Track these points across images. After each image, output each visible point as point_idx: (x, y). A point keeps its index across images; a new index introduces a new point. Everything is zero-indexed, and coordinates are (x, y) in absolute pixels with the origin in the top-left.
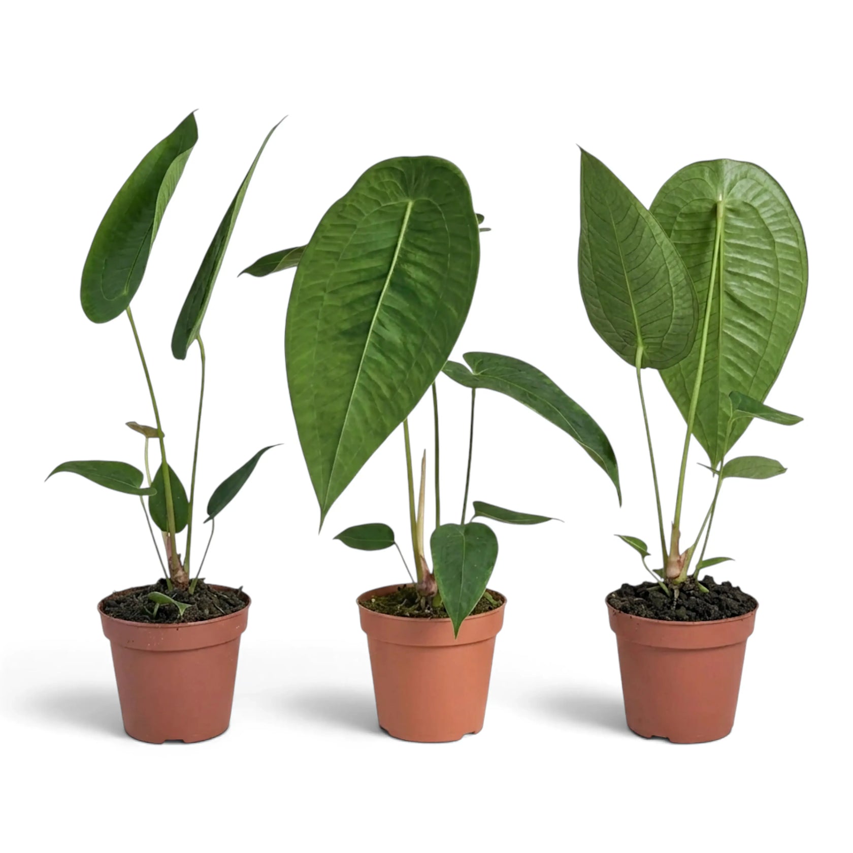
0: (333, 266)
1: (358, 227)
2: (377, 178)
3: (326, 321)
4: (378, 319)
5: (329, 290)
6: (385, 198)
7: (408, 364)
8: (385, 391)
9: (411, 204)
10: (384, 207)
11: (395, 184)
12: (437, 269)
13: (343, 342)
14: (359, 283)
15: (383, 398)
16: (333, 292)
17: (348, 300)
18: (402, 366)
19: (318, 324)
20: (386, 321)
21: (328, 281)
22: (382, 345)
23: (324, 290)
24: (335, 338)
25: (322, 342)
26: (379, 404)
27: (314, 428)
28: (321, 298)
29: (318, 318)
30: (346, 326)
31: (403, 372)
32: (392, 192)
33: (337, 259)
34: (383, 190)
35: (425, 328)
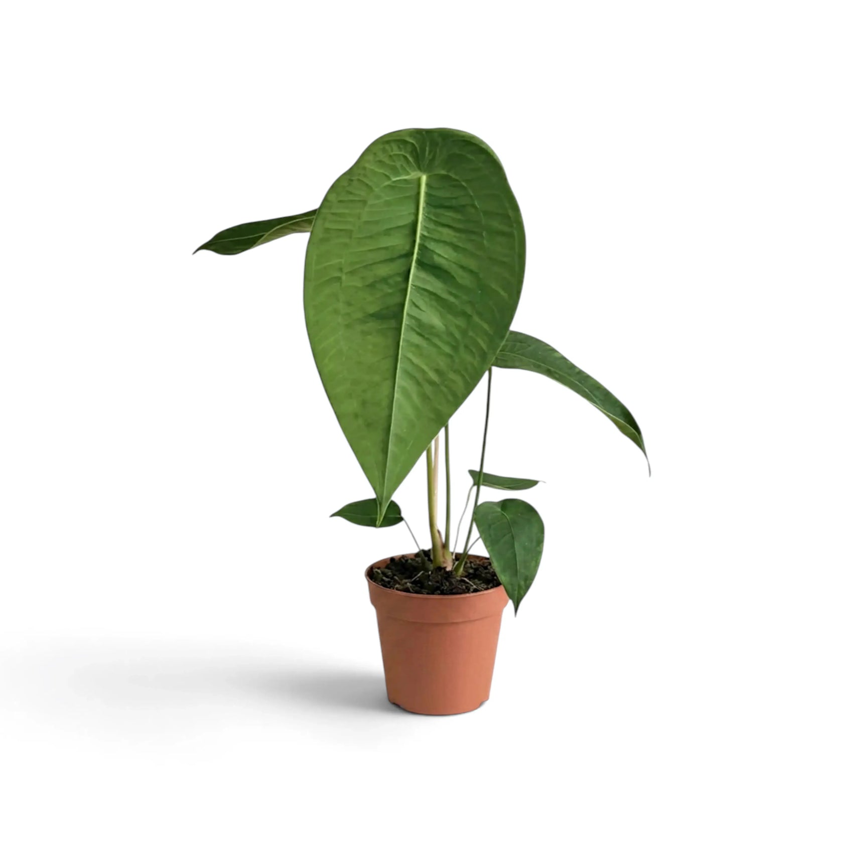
0: (346, 245)
1: (370, 202)
2: (384, 151)
3: (349, 304)
4: (411, 300)
5: (345, 270)
6: (395, 171)
7: (455, 348)
8: (433, 376)
9: (424, 178)
10: (395, 182)
11: (405, 157)
12: (469, 246)
13: (372, 325)
14: (381, 262)
15: (431, 383)
16: (352, 273)
17: (371, 280)
18: (447, 349)
19: (341, 306)
20: (420, 303)
21: (343, 261)
22: (422, 329)
23: (341, 270)
24: (363, 321)
25: (348, 326)
26: (428, 389)
27: (356, 416)
28: (339, 279)
29: (338, 300)
30: (372, 309)
31: (451, 357)
32: (402, 166)
33: (350, 237)
34: (393, 164)
35: (469, 310)
